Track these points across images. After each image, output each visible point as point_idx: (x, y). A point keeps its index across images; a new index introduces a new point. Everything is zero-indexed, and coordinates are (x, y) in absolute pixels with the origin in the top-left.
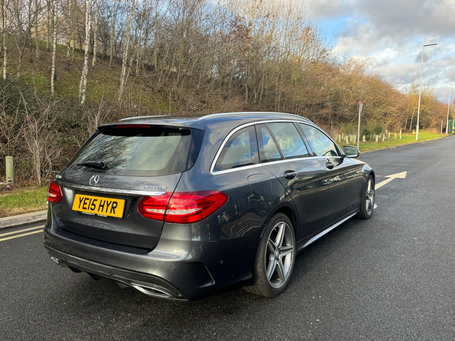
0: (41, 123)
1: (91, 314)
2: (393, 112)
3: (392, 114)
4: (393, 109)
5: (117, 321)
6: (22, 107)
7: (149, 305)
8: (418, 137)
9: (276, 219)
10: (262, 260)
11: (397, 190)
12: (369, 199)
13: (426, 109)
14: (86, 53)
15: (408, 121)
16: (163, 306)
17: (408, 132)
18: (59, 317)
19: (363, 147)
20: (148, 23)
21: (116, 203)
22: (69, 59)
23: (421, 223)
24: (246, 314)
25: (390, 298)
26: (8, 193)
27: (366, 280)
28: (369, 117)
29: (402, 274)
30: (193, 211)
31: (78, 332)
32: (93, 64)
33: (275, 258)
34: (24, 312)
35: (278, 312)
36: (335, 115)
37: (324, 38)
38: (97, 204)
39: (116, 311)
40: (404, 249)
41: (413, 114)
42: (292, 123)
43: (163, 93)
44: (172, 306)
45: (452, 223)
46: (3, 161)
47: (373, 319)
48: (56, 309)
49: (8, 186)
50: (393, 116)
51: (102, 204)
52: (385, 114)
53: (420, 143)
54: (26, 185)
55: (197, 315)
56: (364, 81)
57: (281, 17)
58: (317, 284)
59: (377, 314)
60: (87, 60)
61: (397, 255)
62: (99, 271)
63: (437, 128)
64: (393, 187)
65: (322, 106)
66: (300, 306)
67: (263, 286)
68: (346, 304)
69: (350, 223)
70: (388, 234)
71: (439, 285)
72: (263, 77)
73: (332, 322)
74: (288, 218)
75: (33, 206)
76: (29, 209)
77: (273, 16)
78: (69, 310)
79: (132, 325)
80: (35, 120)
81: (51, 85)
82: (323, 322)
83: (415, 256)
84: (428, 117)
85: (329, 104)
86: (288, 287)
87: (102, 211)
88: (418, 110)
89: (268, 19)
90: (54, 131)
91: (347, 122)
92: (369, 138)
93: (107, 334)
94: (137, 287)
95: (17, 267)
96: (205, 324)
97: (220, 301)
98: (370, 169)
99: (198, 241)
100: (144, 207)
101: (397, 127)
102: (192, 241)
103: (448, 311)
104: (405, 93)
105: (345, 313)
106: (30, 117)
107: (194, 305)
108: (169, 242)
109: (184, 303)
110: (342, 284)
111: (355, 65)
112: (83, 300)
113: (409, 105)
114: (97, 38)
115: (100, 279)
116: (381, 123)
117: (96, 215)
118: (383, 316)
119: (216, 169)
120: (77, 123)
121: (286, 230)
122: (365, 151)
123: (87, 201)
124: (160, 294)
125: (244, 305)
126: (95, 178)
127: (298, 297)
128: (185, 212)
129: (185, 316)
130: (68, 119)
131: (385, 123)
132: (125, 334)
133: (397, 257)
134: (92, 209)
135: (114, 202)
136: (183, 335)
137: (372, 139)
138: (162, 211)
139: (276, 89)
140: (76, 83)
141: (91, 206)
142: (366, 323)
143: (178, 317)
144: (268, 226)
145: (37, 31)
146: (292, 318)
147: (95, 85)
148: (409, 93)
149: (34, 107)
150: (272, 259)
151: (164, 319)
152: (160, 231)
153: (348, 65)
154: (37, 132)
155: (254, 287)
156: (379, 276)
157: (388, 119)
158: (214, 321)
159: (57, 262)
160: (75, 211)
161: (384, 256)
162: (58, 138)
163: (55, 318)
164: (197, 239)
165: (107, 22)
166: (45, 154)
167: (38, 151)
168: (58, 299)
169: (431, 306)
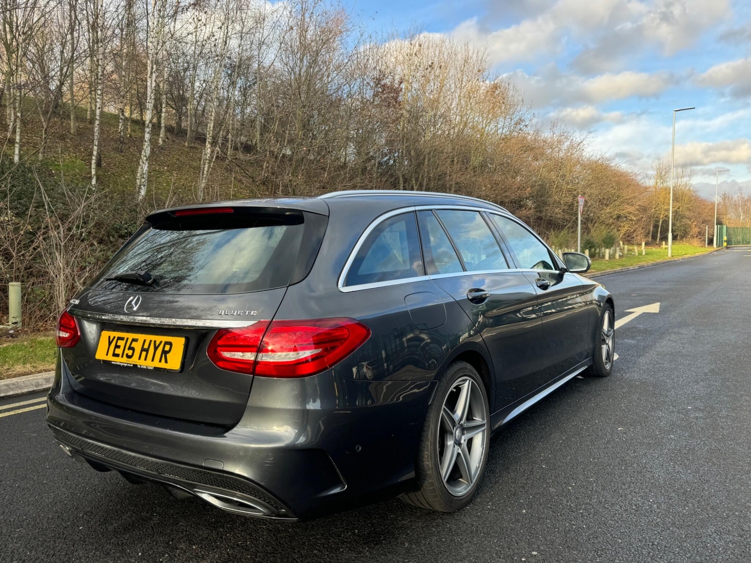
0: (70, 229)
1: (125, 547)
2: (630, 213)
3: (629, 217)
4: (631, 209)
5: (171, 558)
6: (40, 205)
7: (231, 529)
8: (672, 253)
9: (456, 372)
10: (432, 445)
11: (647, 331)
12: (607, 344)
13: (681, 208)
14: (147, 123)
15: (654, 227)
16: (256, 531)
17: (655, 245)
20: (247, 80)
21: (170, 344)
22: (122, 134)
23: (695, 382)
24: (404, 544)
25: (659, 510)
26: (10, 341)
27: (614, 480)
28: (594, 222)
29: (674, 467)
30: (306, 354)
32: (160, 141)
33: (455, 443)
34: (6, 545)
35: (461, 539)
36: (540, 218)
37: (520, 100)
38: (137, 346)
39: (172, 540)
40: (673, 425)
41: (662, 216)
42: (479, 211)
44: (271, 531)
45: (746, 381)
46: (5, 291)
48: (65, 539)
49: (11, 332)
50: (630, 220)
51: (146, 346)
52: (619, 217)
53: (675, 261)
54: (42, 328)
55: (316, 545)
56: (584, 166)
57: (453, 69)
58: (529, 487)
59: (640, 541)
60: (149, 133)
61: (663, 435)
62: (138, 468)
63: (700, 238)
64: (641, 326)
65: (519, 204)
66: (500, 527)
67: (435, 492)
68: (582, 522)
69: (577, 384)
70: (641, 400)
71: (742, 486)
72: (426, 160)
73: (560, 557)
74: (475, 371)
75: (48, 361)
76: (41, 368)
78: (87, 539)
80: (60, 224)
81: (91, 173)
82: (544, 557)
83: (691, 436)
84: (685, 221)
85: (529, 203)
86: (478, 493)
87: (145, 359)
88: (669, 210)
89: (433, 72)
90: (92, 243)
91: (558, 229)
92: (595, 254)
94: (206, 496)
95: (8, 464)
97: (358, 520)
98: (606, 293)
99: (315, 411)
100: (218, 349)
101: (637, 236)
102: (308, 411)
104: (648, 184)
105: (583, 539)
106: (53, 219)
107: (312, 528)
108: (263, 412)
109: (293, 525)
111: (568, 142)
112: (114, 522)
113: (654, 202)
114: (167, 102)
116: (611, 231)
117: (135, 366)
118: (651, 544)
119: (348, 283)
120: (129, 230)
121: (473, 390)
122: (590, 272)
123: (121, 343)
124: (247, 509)
125: (401, 527)
126: (134, 301)
127: (497, 512)
128: (291, 357)
129: (294, 549)
130: (114, 224)
131: (619, 230)
133: (663, 438)
134: (129, 357)
135: (166, 343)
137: (599, 256)
138: (249, 356)
139: (448, 178)
140: (133, 171)
141: (127, 351)
142: (622, 557)
143: (283, 550)
144: (442, 384)
146: (488, 549)
147: (162, 174)
148: (654, 184)
149: (61, 204)
150: (450, 443)
151: (256, 554)
152: (246, 391)
153: (558, 142)
154: (62, 244)
155: (418, 494)
156: (634, 472)
157: (622, 224)
158: (347, 558)
159: (69, 454)
160: (99, 361)
161: (640, 438)
162: (98, 254)
163: (59, 555)
164: (314, 406)
165: (183, 78)
166: (73, 278)
167: (62, 274)
168: (71, 519)
169: (734, 524)
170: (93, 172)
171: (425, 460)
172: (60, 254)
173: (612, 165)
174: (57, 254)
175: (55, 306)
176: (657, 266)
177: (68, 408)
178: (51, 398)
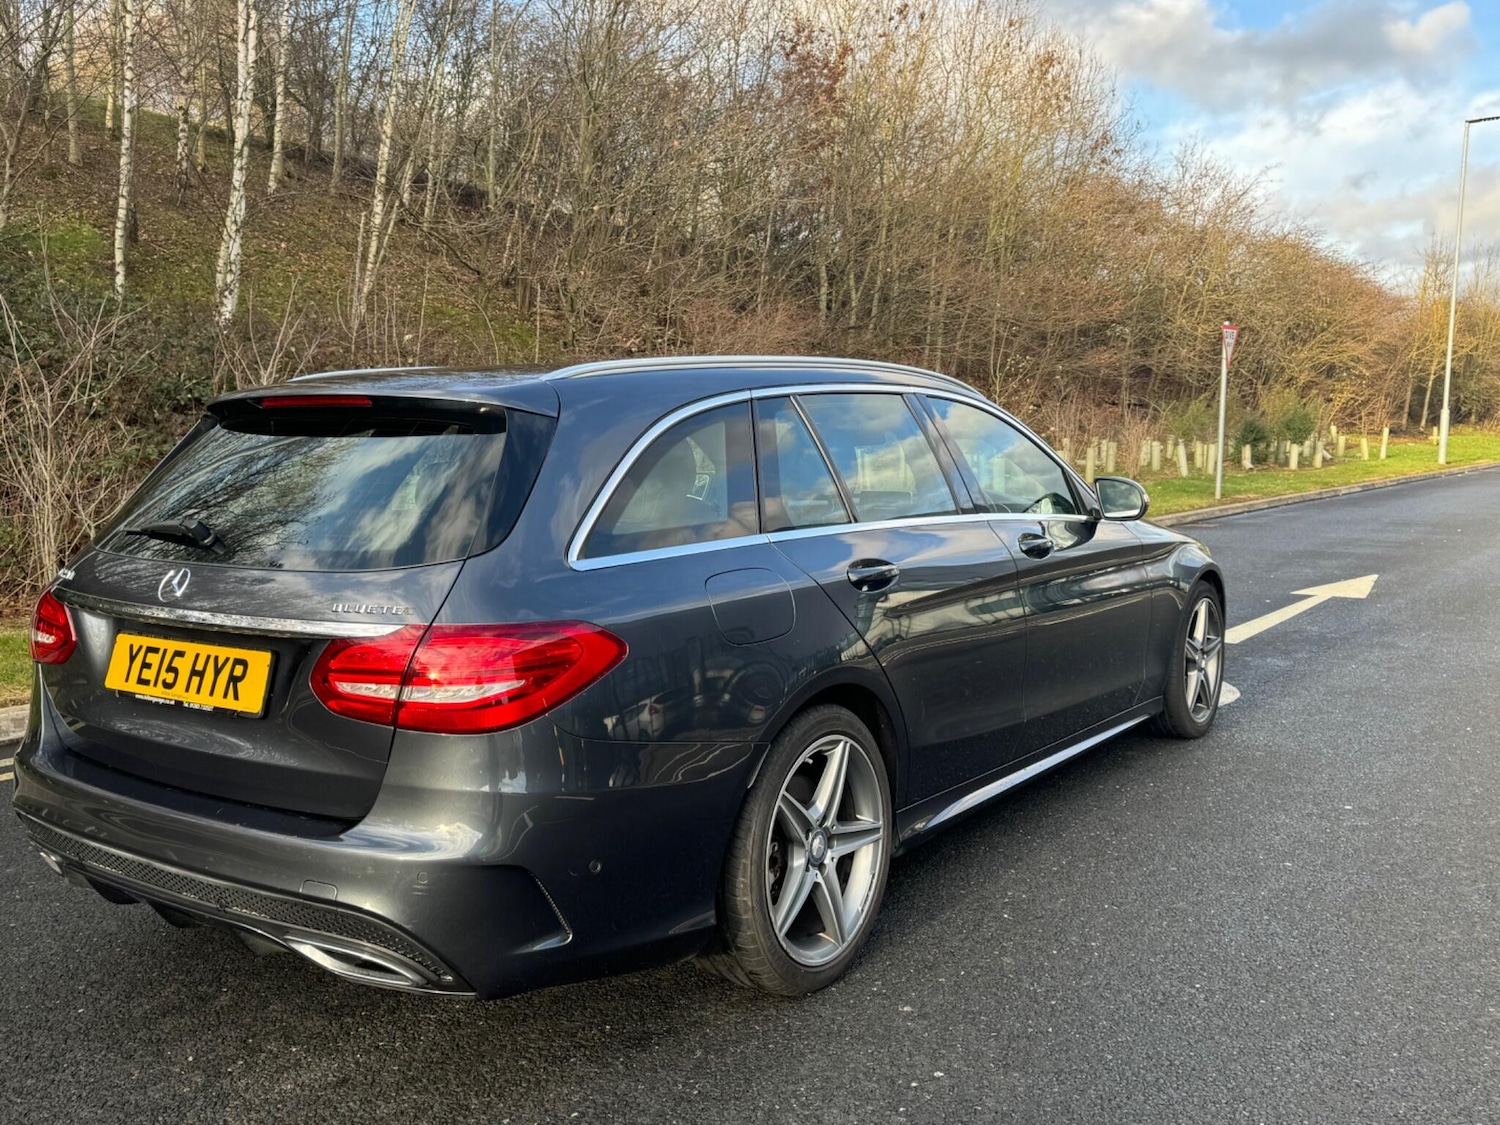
0: (65, 393)
1: (164, 1045)
2: (1359, 360)
3: (1354, 368)
4: (1359, 350)
5: (249, 1067)
6: (4, 337)
7: (369, 1019)
8: (1448, 454)
9: (813, 727)
10: (754, 866)
11: (1325, 639)
13: (1481, 348)
14: (238, 145)
15: (1413, 393)
16: (416, 1023)
17: (1414, 436)
18: (56, 1053)
19: (1238, 487)
20: (472, 39)
21: (244, 663)
22: (185, 164)
23: (1383, 753)
24: (693, 1052)
25: (1206, 1004)
27: (1139, 945)
28: (1271, 379)
29: (1269, 924)
30: (498, 688)
31: (109, 1103)
32: (272, 184)
33: (809, 862)
35: (805, 1046)
36: (1146, 371)
37: (1107, 91)
38: (184, 666)
39: (253, 1037)
40: (1300, 841)
41: (1433, 367)
42: (901, 394)
43: (520, 290)
44: (445, 1024)
47: (1129, 1074)
48: (50, 1029)
50: (1358, 376)
51: (200, 667)
52: (1331, 369)
53: (1451, 474)
54: (8, 610)
55: (527, 1051)
56: (1254, 249)
57: (952, 16)
58: (963, 955)
59: (1148, 1057)
60: (241, 169)
61: (1270, 862)
62: (185, 896)
64: (1315, 628)
65: (1097, 335)
66: (886, 1027)
67: (761, 954)
68: (1049, 1021)
69: (1129, 753)
70: (1253, 790)
71: (1389, 963)
72: (883, 231)
73: (985, 1082)
74: (859, 724)
75: (20, 683)
77: (922, 17)
78: (92, 1031)
79: (299, 1082)
80: (45, 382)
81: (114, 258)
82: (954, 1081)
83: (1329, 865)
84: (1490, 379)
85: (1123, 331)
86: (857, 962)
87: (198, 691)
88: (1447, 355)
89: (904, 26)
90: (113, 423)
92: (1267, 456)
93: (209, 1110)
94: (309, 950)
96: (547, 1081)
97: (616, 1009)
98: (1205, 561)
99: (514, 797)
100: (331, 676)
101: (1370, 414)
102: (501, 795)
103: (1396, 1050)
104: (1404, 292)
105: (1039, 1052)
106: (29, 371)
107: (524, 1020)
108: (413, 796)
110: (1049, 957)
111: (1217, 193)
112: (145, 1000)
113: (1416, 334)
114: (287, 92)
115: (194, 926)
116: (1310, 401)
117: (179, 703)
118: (1167, 1064)
119: (587, 552)
120: (197, 395)
121: (853, 762)
122: (1245, 500)
123: (153, 659)
124: (382, 974)
125: (696, 1022)
126: (176, 580)
127: (887, 998)
128: (468, 694)
129: (483, 1057)
130: (163, 381)
131: (1330, 400)
132: (269, 1112)
133: (1268, 867)
134: (167, 686)
135: (238, 662)
136: (465, 1117)
137: (1276, 458)
138: (387, 692)
139: (930, 276)
140: (206, 252)
141: (164, 675)
142: (1104, 1085)
143: (461, 1058)
145: (71, 68)
146: (852, 1065)
147: (275, 260)
148: (1420, 292)
149: (44, 338)
150: (798, 861)
151: (410, 1064)
152: (380, 757)
153: (1194, 190)
154: (50, 426)
155: (728, 958)
156: (1185, 931)
157: (1338, 386)
158: (581, 1074)
159: (57, 869)
160: (112, 692)
161: (1223, 866)
162: (127, 448)
163: (39, 1058)
164: (515, 785)
165: (325, 35)
166: (73, 502)
167: (48, 493)
168: (62, 995)
169: (1342, 1032)
170: (119, 257)
171: (739, 892)
172: (46, 450)
173: (1319, 245)
174: (37, 449)
175: (35, 562)
176: (1408, 488)
177: (56, 782)
178: (23, 760)
